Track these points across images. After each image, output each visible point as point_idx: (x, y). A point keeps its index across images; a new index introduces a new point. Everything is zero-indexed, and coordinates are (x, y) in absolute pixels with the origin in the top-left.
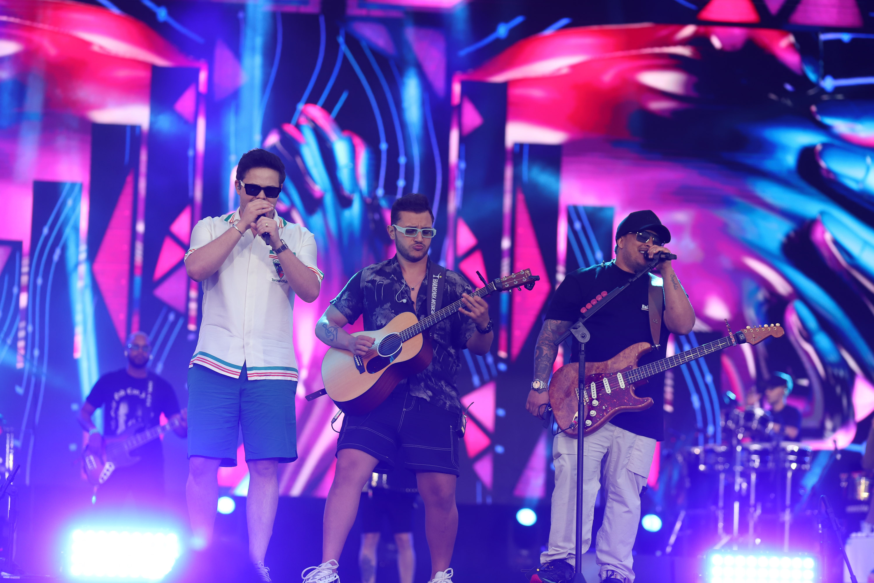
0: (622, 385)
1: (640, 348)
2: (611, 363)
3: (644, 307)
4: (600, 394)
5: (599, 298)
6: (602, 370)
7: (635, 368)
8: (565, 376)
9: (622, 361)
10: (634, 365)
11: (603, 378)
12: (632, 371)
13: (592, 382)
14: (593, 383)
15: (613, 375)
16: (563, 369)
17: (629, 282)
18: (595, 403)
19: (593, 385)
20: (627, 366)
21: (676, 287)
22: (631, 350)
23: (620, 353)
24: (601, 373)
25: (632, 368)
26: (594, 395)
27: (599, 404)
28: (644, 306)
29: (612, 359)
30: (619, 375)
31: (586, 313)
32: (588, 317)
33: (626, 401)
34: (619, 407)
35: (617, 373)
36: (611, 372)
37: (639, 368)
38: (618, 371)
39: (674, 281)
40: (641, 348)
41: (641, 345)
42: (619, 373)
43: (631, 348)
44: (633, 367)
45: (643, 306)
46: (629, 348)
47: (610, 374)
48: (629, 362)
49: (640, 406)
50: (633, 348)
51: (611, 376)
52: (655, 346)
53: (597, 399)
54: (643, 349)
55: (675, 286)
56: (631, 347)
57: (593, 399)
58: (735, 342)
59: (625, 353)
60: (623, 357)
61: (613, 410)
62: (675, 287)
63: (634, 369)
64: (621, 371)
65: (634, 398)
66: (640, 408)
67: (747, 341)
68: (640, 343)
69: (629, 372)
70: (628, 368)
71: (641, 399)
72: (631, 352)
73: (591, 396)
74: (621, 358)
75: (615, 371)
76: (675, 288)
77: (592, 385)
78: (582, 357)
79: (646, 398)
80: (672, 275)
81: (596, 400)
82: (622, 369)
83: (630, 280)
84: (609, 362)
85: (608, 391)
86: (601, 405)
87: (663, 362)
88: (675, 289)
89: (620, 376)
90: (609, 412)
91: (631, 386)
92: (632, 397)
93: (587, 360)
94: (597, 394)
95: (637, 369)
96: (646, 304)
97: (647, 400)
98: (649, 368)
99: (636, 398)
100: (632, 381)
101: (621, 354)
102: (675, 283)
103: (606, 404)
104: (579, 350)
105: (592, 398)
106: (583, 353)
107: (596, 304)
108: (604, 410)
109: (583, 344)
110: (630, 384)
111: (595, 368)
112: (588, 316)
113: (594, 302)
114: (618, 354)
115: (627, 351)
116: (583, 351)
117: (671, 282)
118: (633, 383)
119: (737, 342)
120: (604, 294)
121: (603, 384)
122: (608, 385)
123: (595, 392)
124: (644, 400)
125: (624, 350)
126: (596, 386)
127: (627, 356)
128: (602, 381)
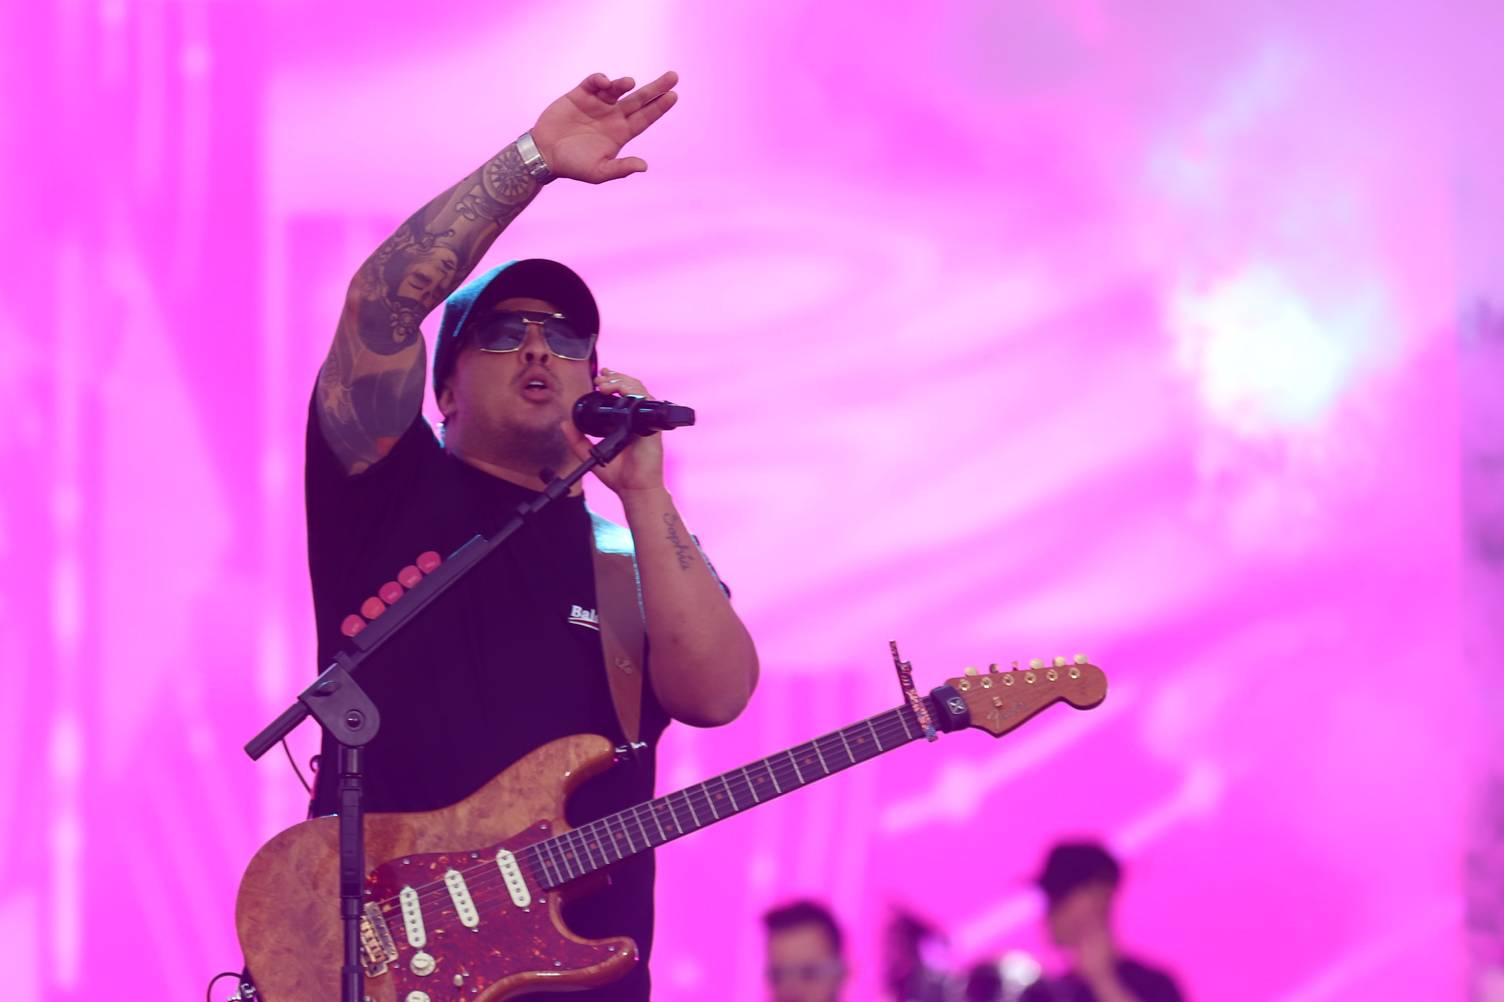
0: (521, 896)
1: (573, 756)
2: (471, 813)
3: (580, 615)
4: (439, 931)
5: (410, 577)
6: (436, 840)
7: (561, 830)
8: (298, 868)
9: (511, 805)
10: (557, 819)
11: (442, 870)
12: (552, 842)
13: (402, 888)
14: (408, 889)
15: (479, 857)
16: (285, 843)
17: (519, 514)
18: (424, 963)
19: (408, 895)
20: (529, 825)
21: (685, 560)
22: (541, 764)
23: (499, 778)
24: (432, 851)
25: (548, 832)
26: (416, 934)
27: (437, 965)
28: (578, 612)
29: (471, 799)
30: (505, 858)
31: (361, 633)
32: (371, 647)
33: (541, 953)
34: (513, 978)
35: (492, 852)
36: (472, 849)
37: (578, 829)
38: (497, 842)
39: (676, 537)
40: (578, 756)
41: (577, 745)
42: (503, 853)
43: (542, 758)
44: (553, 826)
45: (576, 610)
46: (530, 756)
47: (468, 854)
48: (538, 807)
49: (592, 970)
50: (549, 757)
51: (473, 862)
52: (629, 748)
53: (426, 949)
54: (584, 759)
55: (683, 557)
56: (542, 752)
57: (414, 951)
58: (933, 724)
59: (517, 778)
60: (512, 791)
61: (493, 988)
62: (681, 558)
63: (557, 833)
64: (510, 844)
65: (568, 941)
66: (591, 978)
67: (975, 722)
68: (573, 739)
69: (541, 846)
70: (535, 832)
71: (592, 943)
72: (541, 772)
73: (405, 940)
74: (506, 797)
75: (488, 845)
76: (683, 562)
77: (403, 899)
78: (351, 798)
79: (614, 940)
80: (667, 514)
81: (425, 952)
82: (512, 834)
83: (524, 509)
84: (462, 810)
85: (470, 919)
86: (445, 970)
87: (666, 807)
88: (684, 568)
89: (507, 861)
90: (477, 994)
91: (552, 895)
92: (561, 936)
93: (370, 804)
94: (428, 929)
95: (572, 835)
96: (587, 606)
97: (619, 947)
98: (616, 827)
99: (576, 939)
100: (554, 877)
101: (505, 779)
102: (681, 544)
103: (464, 965)
104: (340, 771)
105: (409, 945)
106: (354, 783)
107: (399, 602)
108: (459, 988)
109: (355, 751)
110: (548, 890)
111: (406, 835)
112: (369, 645)
113: (391, 592)
114: (492, 782)
115: (526, 767)
116: (354, 776)
117: (669, 542)
118: (559, 887)
119: (938, 725)
120: (430, 561)
121: (447, 892)
122: (466, 896)
123: (420, 924)
124: (606, 947)
125: (514, 766)
126: (421, 902)
127: (530, 789)
128: (443, 884)
